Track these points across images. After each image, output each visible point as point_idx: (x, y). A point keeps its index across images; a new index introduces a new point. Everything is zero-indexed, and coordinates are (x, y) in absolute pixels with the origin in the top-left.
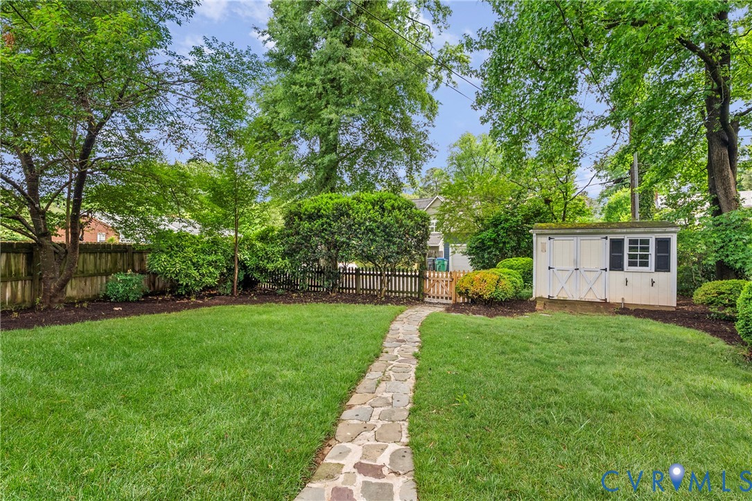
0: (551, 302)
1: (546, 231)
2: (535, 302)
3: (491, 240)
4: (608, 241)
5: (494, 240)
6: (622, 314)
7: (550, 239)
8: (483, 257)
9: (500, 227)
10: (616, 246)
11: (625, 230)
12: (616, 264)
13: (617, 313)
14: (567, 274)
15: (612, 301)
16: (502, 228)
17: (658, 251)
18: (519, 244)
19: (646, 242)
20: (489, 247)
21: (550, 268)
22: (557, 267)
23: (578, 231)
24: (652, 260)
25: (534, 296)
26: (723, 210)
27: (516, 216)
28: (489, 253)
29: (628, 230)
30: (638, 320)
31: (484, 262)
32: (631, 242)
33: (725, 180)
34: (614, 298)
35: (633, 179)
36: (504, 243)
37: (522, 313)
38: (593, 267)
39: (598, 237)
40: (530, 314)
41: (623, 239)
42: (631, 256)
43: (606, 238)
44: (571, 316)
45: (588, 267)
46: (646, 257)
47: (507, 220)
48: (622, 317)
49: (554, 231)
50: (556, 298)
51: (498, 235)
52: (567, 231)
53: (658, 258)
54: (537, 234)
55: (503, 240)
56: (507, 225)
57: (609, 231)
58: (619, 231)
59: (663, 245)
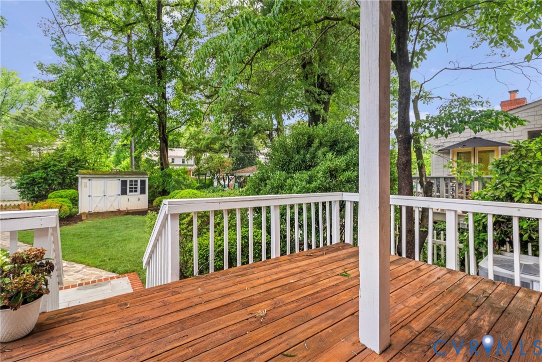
0: (91, 215)
1: (87, 176)
2: (80, 215)
3: (41, 178)
4: (120, 181)
5: (45, 179)
6: (126, 215)
7: (89, 180)
8: (34, 190)
9: (49, 170)
10: (124, 183)
11: (128, 176)
12: (124, 192)
13: (124, 215)
14: (100, 198)
15: (122, 210)
16: (51, 170)
17: (141, 185)
18: (64, 181)
19: (136, 181)
20: (40, 183)
21: (89, 196)
22: (93, 195)
23: (105, 176)
24: (139, 189)
25: (80, 213)
26: (164, 168)
27: (62, 163)
28: (38, 187)
29: (129, 176)
30: (133, 216)
31: (34, 193)
32: (130, 181)
33: (164, 156)
34: (123, 208)
35: (131, 145)
36: (53, 180)
37: (76, 222)
38: (113, 194)
39: (116, 179)
40: (81, 222)
41: (127, 181)
42: (130, 188)
43: (119, 180)
44: (103, 220)
45: (110, 194)
46: (136, 188)
47: (55, 165)
48: (127, 216)
49: (92, 176)
50: (93, 212)
51: (48, 175)
52: (100, 176)
53: (141, 189)
54: (81, 178)
55: (52, 178)
56: (56, 169)
57: (121, 176)
58: (125, 176)
59: (143, 182)
